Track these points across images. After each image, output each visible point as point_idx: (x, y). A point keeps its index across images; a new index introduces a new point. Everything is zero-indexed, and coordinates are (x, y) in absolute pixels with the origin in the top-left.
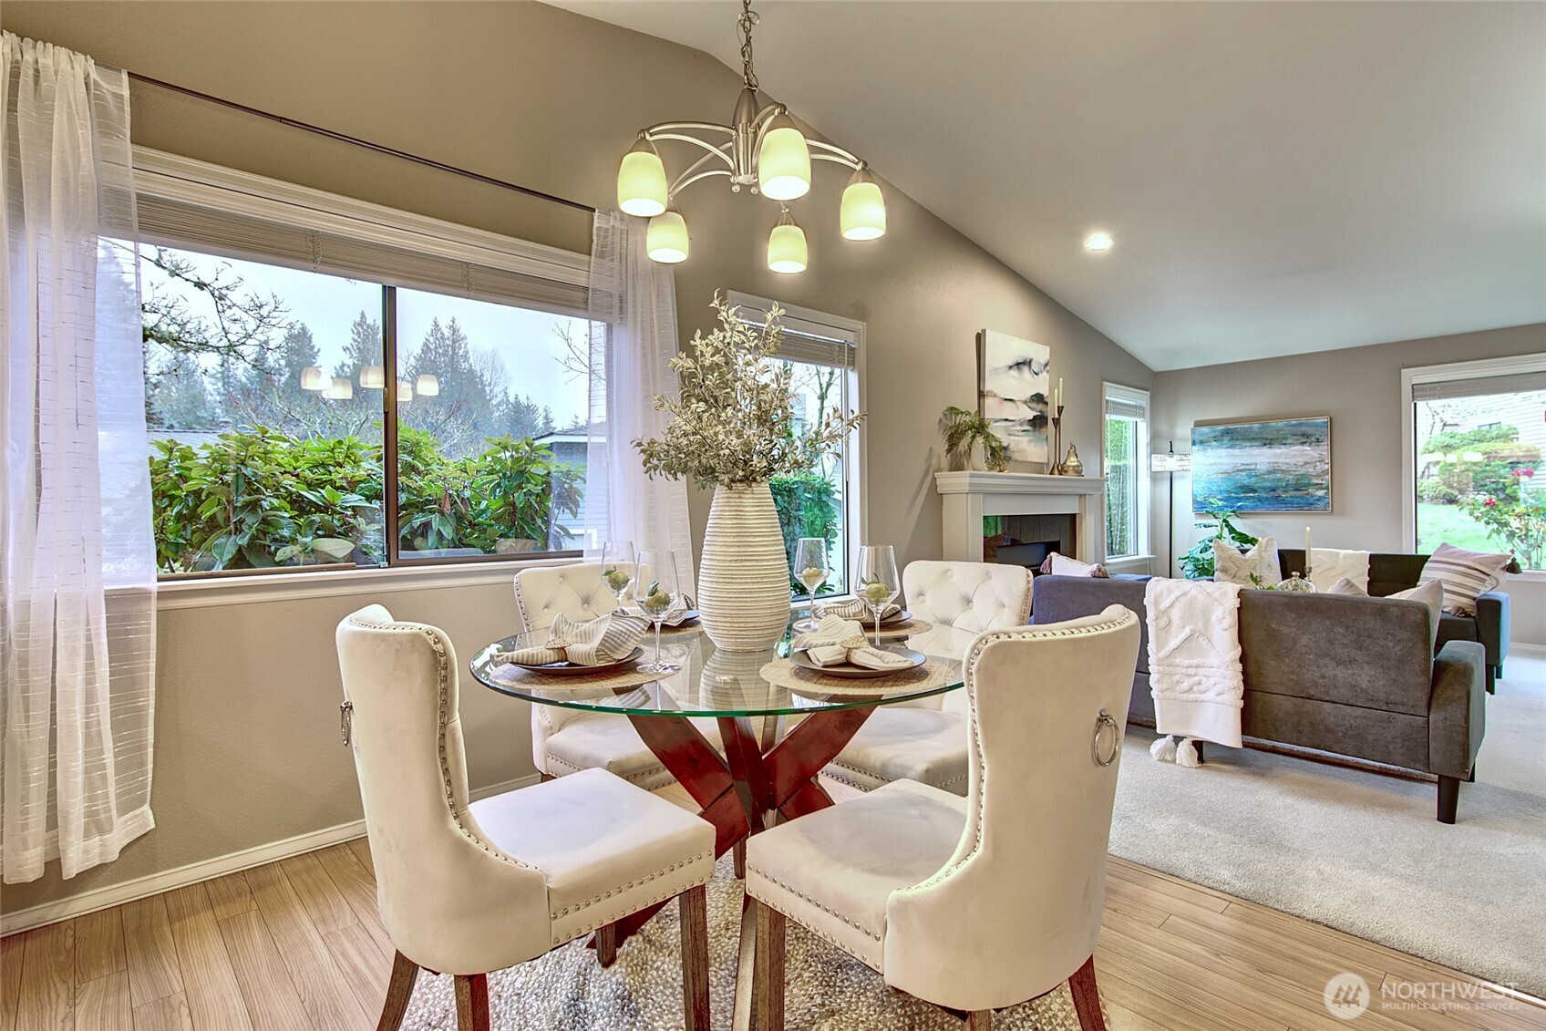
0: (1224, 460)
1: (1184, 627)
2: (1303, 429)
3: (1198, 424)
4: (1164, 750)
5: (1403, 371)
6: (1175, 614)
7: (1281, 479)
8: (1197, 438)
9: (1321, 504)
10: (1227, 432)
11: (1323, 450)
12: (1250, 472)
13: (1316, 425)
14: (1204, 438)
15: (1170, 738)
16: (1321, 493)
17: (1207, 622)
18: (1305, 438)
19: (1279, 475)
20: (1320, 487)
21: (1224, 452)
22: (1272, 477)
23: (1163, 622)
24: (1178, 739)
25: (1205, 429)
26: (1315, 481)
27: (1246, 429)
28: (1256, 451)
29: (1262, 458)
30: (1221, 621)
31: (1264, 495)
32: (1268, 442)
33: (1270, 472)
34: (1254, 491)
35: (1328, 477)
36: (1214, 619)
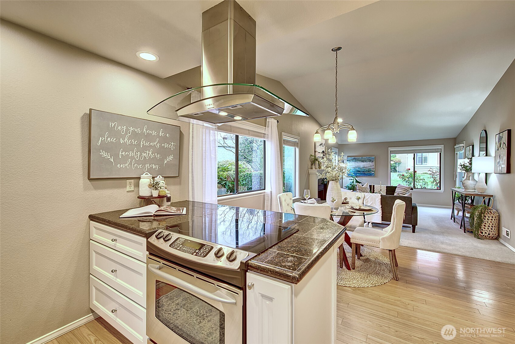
0: (354, 165)
1: (371, 202)
2: (370, 159)
3: (348, 157)
4: (366, 225)
5: (389, 148)
6: (369, 200)
7: (365, 169)
8: (348, 160)
9: (373, 175)
10: (354, 159)
11: (374, 163)
12: (359, 168)
13: (372, 158)
14: (350, 160)
15: (367, 223)
16: (373, 172)
17: (375, 201)
18: (370, 161)
19: (365, 168)
20: (373, 171)
21: (354, 163)
22: (363, 169)
23: (367, 201)
24: (369, 223)
25: (350, 158)
26: (372, 170)
27: (358, 158)
28: (360, 163)
29: (361, 165)
30: (378, 201)
31: (362, 173)
32: (363, 161)
33: (363, 168)
34: (360, 172)
35: (374, 169)
36: (376, 200)
